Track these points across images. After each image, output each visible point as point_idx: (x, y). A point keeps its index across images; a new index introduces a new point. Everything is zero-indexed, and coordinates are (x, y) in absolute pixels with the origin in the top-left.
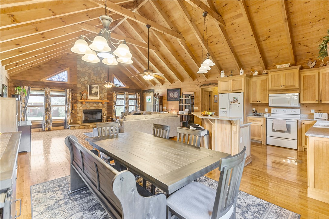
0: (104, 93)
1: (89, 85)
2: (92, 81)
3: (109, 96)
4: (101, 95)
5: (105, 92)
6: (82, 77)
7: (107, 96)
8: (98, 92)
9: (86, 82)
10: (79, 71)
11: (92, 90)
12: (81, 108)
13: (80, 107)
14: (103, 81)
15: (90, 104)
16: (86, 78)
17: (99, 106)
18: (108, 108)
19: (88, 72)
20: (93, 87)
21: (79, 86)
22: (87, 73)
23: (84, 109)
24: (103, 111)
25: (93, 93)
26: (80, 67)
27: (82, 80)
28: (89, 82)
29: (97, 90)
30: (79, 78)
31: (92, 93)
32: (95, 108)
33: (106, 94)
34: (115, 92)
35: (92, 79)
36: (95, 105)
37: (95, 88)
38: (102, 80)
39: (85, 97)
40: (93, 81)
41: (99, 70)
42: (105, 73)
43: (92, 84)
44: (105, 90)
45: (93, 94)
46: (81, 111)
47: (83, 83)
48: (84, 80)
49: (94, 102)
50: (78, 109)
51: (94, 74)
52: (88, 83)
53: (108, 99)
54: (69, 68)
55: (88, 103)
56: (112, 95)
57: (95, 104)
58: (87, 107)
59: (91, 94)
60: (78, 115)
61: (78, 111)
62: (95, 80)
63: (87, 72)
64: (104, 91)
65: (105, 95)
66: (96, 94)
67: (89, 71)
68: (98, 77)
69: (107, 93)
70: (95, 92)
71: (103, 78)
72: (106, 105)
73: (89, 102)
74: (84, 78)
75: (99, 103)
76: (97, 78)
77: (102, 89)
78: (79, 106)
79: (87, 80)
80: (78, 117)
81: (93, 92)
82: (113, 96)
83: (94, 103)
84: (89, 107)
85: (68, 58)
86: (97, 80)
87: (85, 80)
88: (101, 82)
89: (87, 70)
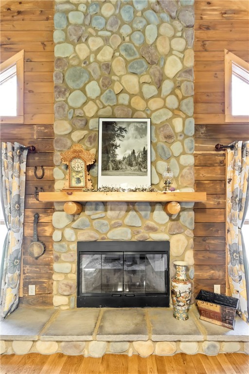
0: (178, 158)
1: (101, 120)
2: (121, 101)
3: (205, 174)
4: (162, 165)
5: (184, 153)
6: (71, 85)
7: (197, 172)
8: (145, 152)
9: (90, 110)
10: (59, 59)
11: (117, 141)
12: (69, 234)
13: (62, 230)
14: (173, 93)
15: (110, 213)
16: (93, 89)
17: (151, 223)
18: (201, 233)
19: (99, 57)
20: (121, 129)
21: (61, 128)
22: (95, 66)
23: (83, 238)
24: (174, 251)
25: (119, 157)
26: (67, 40)
27: (75, 99)
28: (104, 107)
29: (141, 141)
30: (63, 91)
31: (114, 155)
32: (133, 234)
33: (189, 160)
34: (240, 144)
35: (117, 88)
36: (132, 218)
37: (131, 130)
38: (167, 86)
39: (79, 180)
40: (124, 99)
41: (150, 41)
42: (182, 52)
43: (117, 113)
44: (182, 142)
45: (120, 162)
46: (69, 250)
47: (78, 113)
48: (83, 100)
49: (129, 203)
50: (57, 236)
51: (127, 62)
52: (101, 113)
53: (199, 185)
54: (19, 56)
55: (101, 207)
56: (223, 164)
57: (132, 213)
58: (97, 231)
59: (111, 164)
60: (56, 266)
61: (56, 247)
62: (132, 96)
63: (96, 61)
64: (176, 148)
65: (182, 167)
66: (137, 162)
67: (106, 55)
68: (146, 78)
69: (196, 156)
70: (130, 152)
71: (174, 80)
72: (188, 217)
73: (104, 203)
74: (83, 90)
75: (153, 211)
76: (141, 84)
77: (169, 137)
78: (61, 226)
79: (94, 97)
80: (54, 277)
81: (120, 154)
82: (229, 169)
83: (128, 211)
84: (104, 229)
85: (19, 13)
86: (141, 94)
87: (88, 100)
88: (164, 99)
89: (94, 48)
